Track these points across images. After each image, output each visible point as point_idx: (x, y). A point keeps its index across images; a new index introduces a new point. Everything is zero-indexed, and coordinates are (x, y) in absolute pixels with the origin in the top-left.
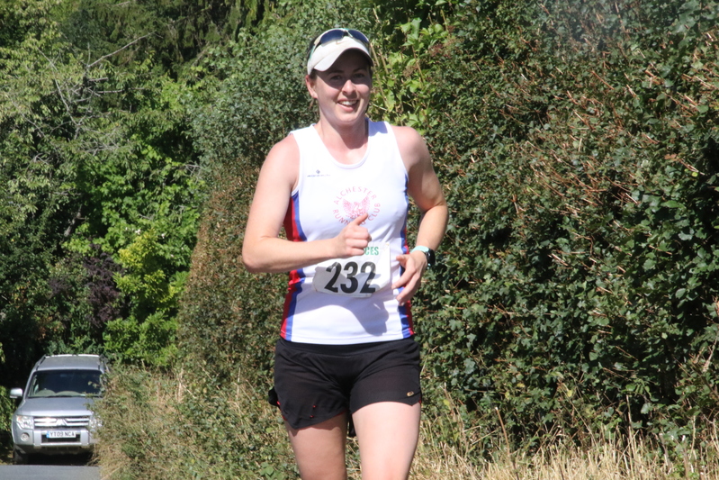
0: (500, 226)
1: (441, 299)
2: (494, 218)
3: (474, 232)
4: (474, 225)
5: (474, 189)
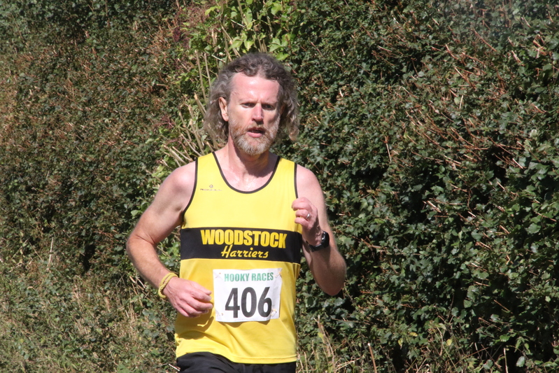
2: (367, 157)
4: (343, 160)
5: (343, 124)
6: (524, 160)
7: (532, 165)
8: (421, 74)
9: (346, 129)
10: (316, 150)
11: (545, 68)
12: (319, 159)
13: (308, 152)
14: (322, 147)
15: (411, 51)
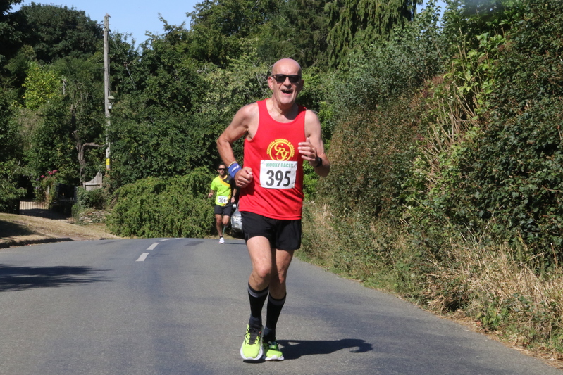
0: (549, 142)
1: (506, 180)
2: (547, 138)
3: (530, 145)
4: (530, 141)
5: (529, 122)
9: (532, 124)
10: (512, 137)
12: (515, 142)
13: (507, 139)
14: (516, 136)
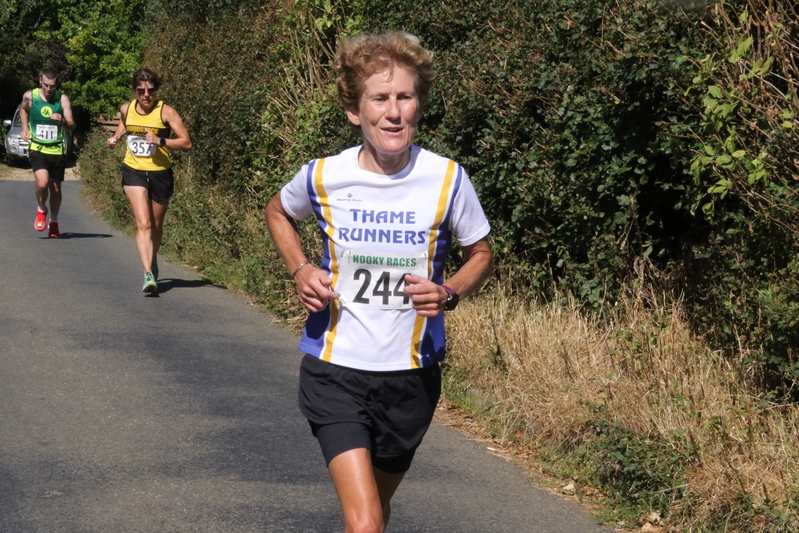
6: (563, 109)
7: (570, 114)
8: (467, 43)
11: (575, 37)
15: (458, 26)
